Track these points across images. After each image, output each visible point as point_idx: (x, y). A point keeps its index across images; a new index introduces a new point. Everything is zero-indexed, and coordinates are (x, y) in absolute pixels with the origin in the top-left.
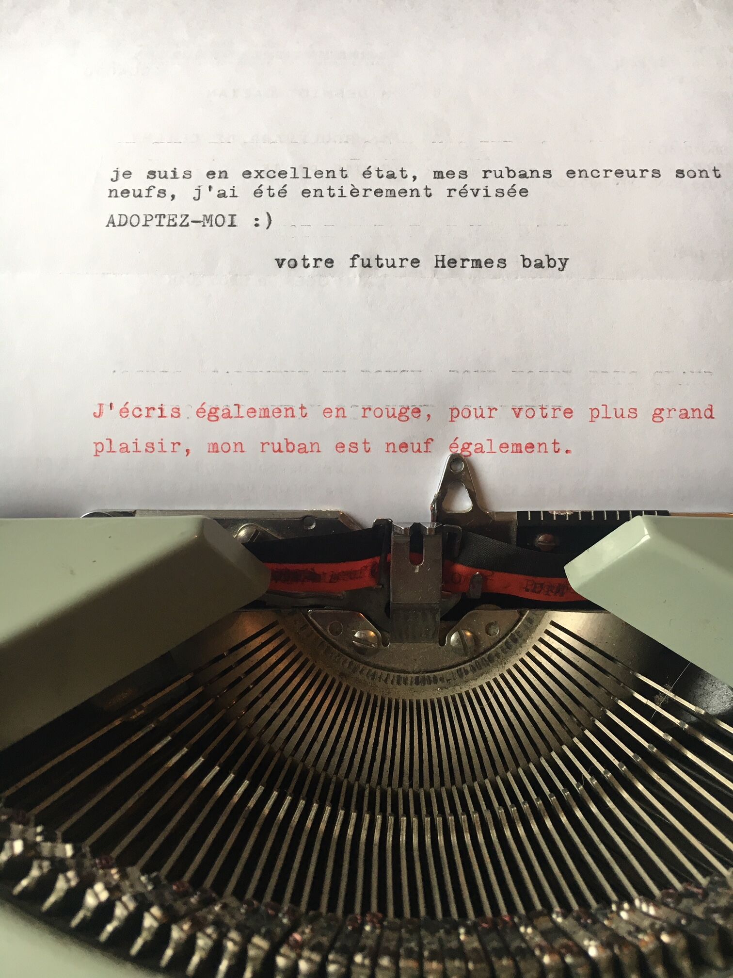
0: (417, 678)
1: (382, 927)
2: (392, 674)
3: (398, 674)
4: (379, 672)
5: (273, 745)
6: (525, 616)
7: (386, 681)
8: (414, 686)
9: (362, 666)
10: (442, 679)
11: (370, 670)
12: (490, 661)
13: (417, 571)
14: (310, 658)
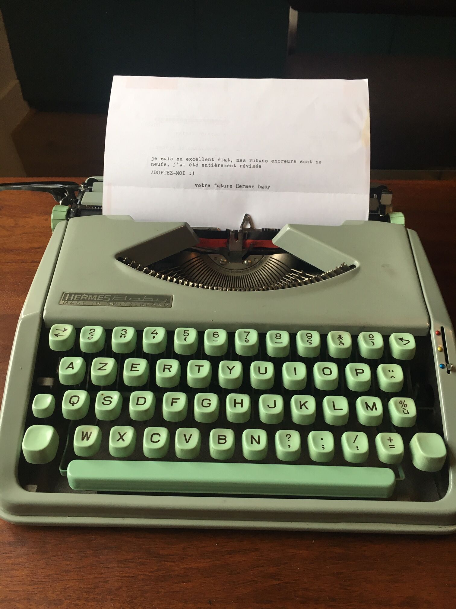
0: (236, 272)
3: (231, 270)
4: (227, 269)
6: (264, 257)
7: (228, 272)
9: (222, 268)
10: (242, 272)
12: (255, 267)
13: (236, 242)
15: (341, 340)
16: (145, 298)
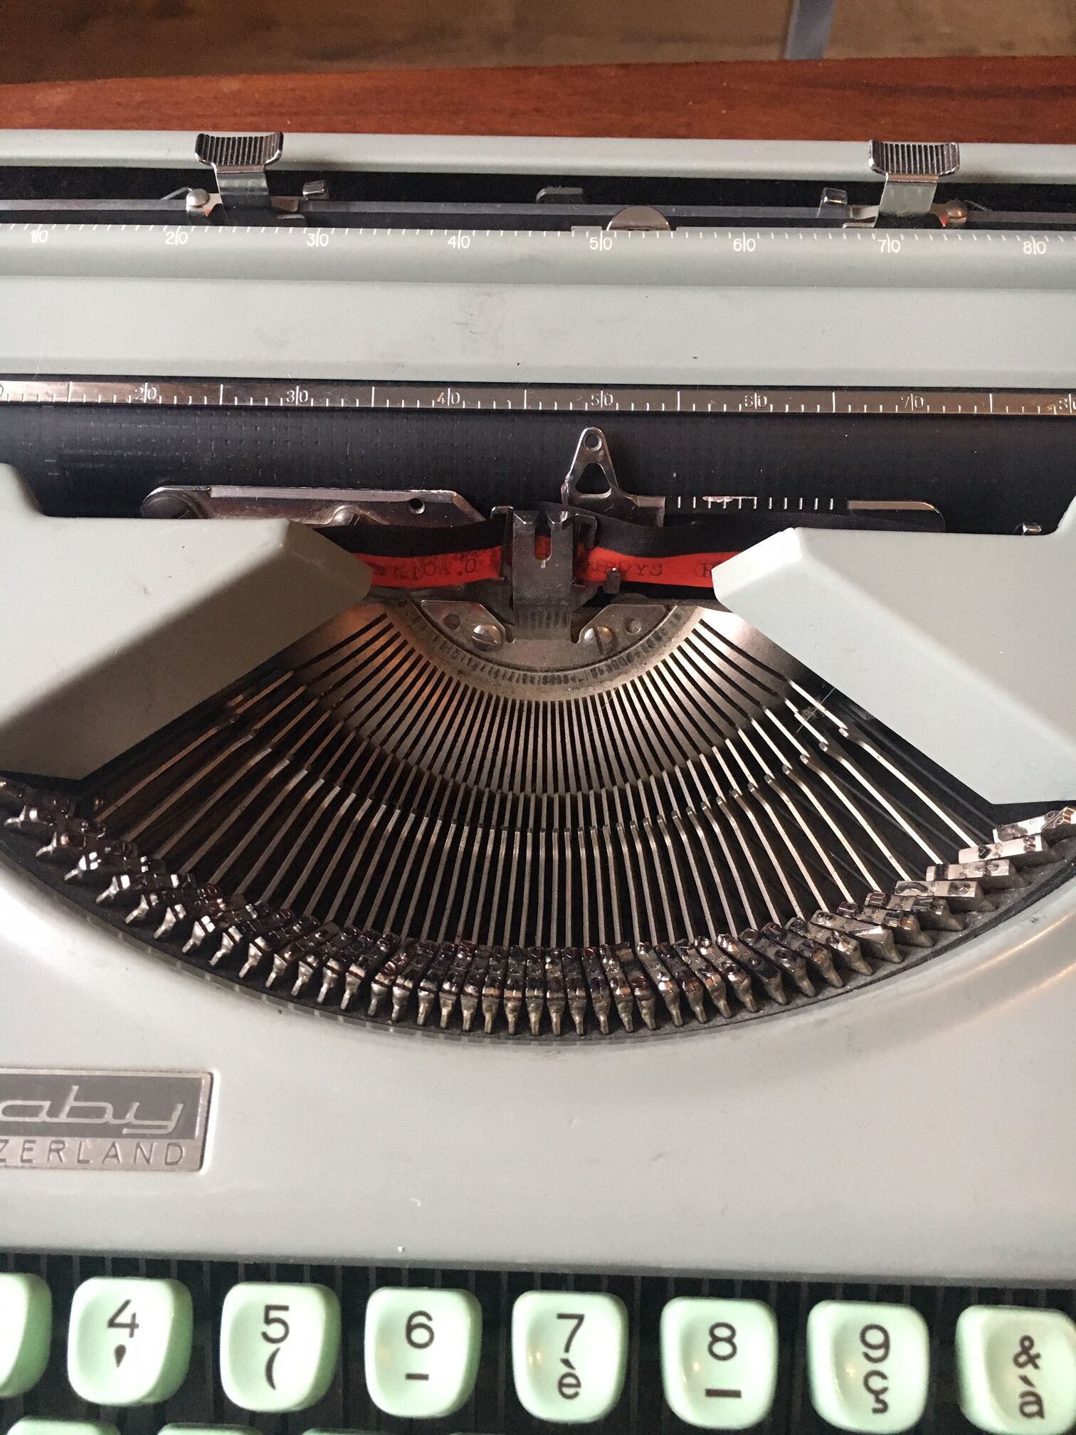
0: (545, 677)
1: (473, 956)
2: (517, 672)
3: (524, 672)
4: (503, 669)
5: (384, 747)
6: (672, 612)
7: (510, 679)
8: (542, 685)
9: (483, 663)
10: (573, 679)
11: (492, 668)
12: (628, 660)
13: (543, 566)
14: (423, 654)
15: (1029, 1371)
16: (71, 1102)
